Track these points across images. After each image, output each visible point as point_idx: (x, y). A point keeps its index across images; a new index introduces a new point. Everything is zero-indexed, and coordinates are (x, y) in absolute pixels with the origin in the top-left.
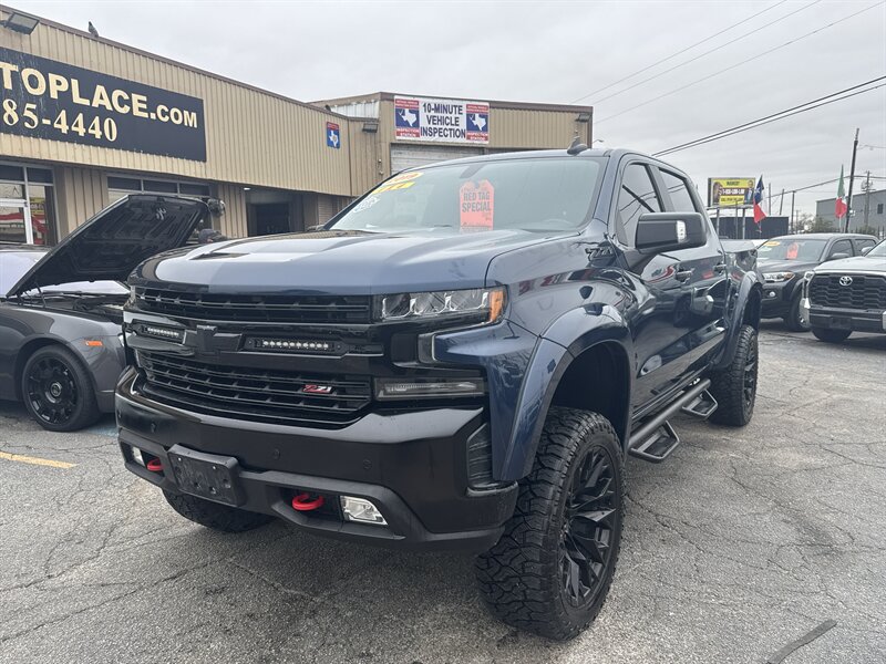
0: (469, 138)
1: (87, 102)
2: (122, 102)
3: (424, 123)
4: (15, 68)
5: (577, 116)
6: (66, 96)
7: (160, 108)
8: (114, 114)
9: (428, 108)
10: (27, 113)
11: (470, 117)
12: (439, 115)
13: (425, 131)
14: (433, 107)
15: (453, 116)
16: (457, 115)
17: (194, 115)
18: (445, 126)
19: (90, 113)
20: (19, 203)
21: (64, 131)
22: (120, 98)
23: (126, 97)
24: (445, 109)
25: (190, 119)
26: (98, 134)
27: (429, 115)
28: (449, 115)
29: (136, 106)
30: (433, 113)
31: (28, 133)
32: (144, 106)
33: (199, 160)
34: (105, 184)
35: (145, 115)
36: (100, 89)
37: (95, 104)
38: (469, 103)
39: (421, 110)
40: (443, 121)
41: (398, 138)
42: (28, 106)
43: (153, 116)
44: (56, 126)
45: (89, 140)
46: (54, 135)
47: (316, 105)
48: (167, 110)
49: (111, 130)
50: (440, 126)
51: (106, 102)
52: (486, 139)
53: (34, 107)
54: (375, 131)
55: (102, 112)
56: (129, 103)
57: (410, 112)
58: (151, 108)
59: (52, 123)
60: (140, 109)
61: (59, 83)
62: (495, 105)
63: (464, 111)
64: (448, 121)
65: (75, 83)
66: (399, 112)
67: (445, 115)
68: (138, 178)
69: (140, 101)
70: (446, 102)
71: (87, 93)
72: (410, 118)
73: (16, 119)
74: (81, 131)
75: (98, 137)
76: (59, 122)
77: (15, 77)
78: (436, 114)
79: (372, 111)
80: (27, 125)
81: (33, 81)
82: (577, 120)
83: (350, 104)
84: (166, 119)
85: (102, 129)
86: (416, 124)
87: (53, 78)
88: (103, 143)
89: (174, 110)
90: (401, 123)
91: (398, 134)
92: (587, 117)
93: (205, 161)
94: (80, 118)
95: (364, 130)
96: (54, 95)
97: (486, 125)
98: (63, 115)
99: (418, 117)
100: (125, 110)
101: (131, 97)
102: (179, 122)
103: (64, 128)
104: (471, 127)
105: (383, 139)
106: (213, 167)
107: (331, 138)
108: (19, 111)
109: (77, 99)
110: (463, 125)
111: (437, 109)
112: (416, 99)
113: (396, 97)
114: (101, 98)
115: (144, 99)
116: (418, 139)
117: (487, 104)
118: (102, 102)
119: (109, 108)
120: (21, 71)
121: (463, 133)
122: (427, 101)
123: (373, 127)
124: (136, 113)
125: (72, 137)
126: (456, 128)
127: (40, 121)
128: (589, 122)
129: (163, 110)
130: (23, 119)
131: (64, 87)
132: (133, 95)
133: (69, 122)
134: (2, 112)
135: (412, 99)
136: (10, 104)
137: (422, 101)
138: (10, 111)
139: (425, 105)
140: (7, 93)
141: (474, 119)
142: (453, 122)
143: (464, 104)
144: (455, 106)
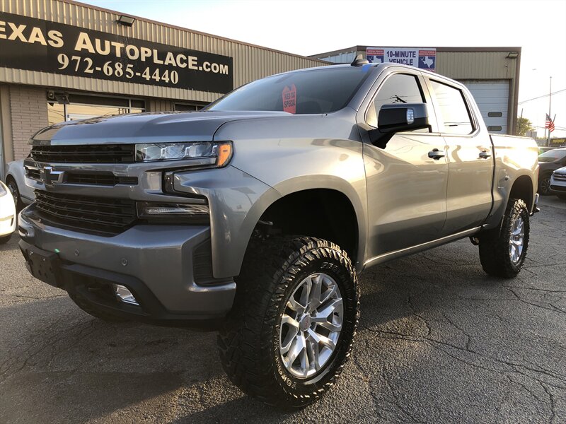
1: (161, 62)
2: (182, 61)
4: (122, 45)
5: (507, 54)
6: (150, 59)
7: (205, 63)
8: (177, 68)
9: (390, 54)
10: (128, 70)
11: (421, 59)
12: (399, 58)
14: (394, 53)
15: (409, 58)
16: (412, 58)
17: (226, 67)
19: (163, 68)
21: (148, 79)
22: (181, 59)
23: (185, 58)
24: (403, 54)
25: (224, 69)
26: (167, 80)
28: (405, 58)
29: (190, 63)
30: (394, 57)
31: (128, 80)
32: (196, 63)
33: (228, 93)
34: (173, 108)
35: (196, 68)
36: (170, 55)
37: (166, 63)
38: (421, 49)
39: (385, 55)
40: (400, 62)
42: (129, 66)
43: (201, 68)
44: (143, 76)
45: (162, 83)
46: (142, 81)
48: (209, 64)
49: (175, 76)
51: (173, 62)
53: (132, 66)
55: (170, 67)
56: (187, 61)
57: (378, 57)
58: (200, 64)
59: (141, 75)
60: (193, 65)
61: (146, 52)
62: (440, 50)
63: (417, 55)
64: (405, 62)
65: (155, 51)
66: (370, 58)
67: (403, 58)
68: (195, 105)
69: (193, 60)
70: (403, 50)
71: (162, 56)
72: (377, 61)
73: (122, 73)
74: (157, 78)
75: (167, 81)
76: (145, 74)
77: (123, 50)
78: (396, 58)
79: (351, 58)
80: (127, 76)
81: (132, 52)
82: (508, 57)
83: (338, 55)
84: (209, 70)
85: (169, 77)
87: (143, 49)
88: (170, 85)
89: (214, 65)
92: (516, 55)
94: (157, 71)
96: (143, 59)
97: (433, 64)
98: (148, 70)
99: (383, 60)
100: (184, 65)
101: (187, 58)
102: (217, 71)
103: (148, 77)
104: (422, 65)
108: (124, 69)
109: (156, 61)
110: (416, 64)
111: (397, 54)
112: (382, 49)
113: (367, 48)
114: (170, 59)
115: (196, 59)
117: (435, 49)
118: (170, 62)
119: (174, 65)
120: (126, 46)
122: (390, 50)
124: (191, 67)
125: (152, 82)
127: (135, 74)
128: (517, 58)
129: (207, 65)
130: (125, 73)
131: (149, 55)
132: (189, 57)
133: (151, 74)
134: (114, 69)
135: (379, 49)
136: (119, 65)
137: (386, 50)
138: (119, 69)
139: (388, 53)
140: (117, 60)
141: (424, 60)
142: (409, 63)
143: (417, 50)
144: (411, 52)
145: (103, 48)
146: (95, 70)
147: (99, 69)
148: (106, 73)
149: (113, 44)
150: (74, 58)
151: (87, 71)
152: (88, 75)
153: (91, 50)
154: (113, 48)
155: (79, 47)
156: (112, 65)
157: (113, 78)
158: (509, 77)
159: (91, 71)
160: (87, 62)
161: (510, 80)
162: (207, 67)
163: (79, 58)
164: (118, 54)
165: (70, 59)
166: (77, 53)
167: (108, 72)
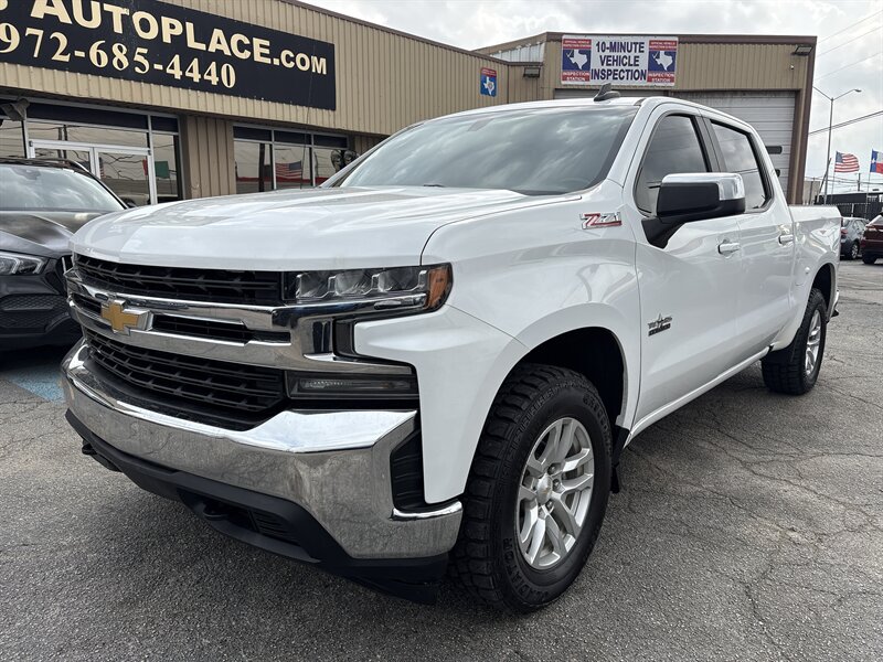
0: (650, 80)
1: (202, 47)
2: (241, 46)
3: (596, 65)
4: (126, 12)
5: (793, 48)
6: (180, 40)
7: (284, 53)
8: (233, 60)
9: (601, 46)
10: (138, 58)
11: (653, 54)
12: (615, 54)
13: (596, 74)
14: (608, 45)
15: (632, 54)
16: (638, 54)
17: (323, 60)
18: (622, 67)
19: (206, 59)
20: (141, 151)
21: (178, 76)
22: (240, 42)
23: (247, 41)
24: (623, 47)
25: (320, 66)
26: (215, 80)
27: (603, 54)
28: (627, 54)
29: (257, 50)
30: (607, 52)
31: (138, 78)
32: (267, 51)
33: (327, 109)
34: (231, 133)
35: (268, 61)
36: (218, 33)
37: (212, 49)
38: (653, 38)
39: (594, 49)
40: (619, 61)
41: (563, 83)
42: (139, 50)
43: (276, 62)
44: (169, 71)
45: (204, 86)
46: (168, 81)
47: (481, 52)
48: (292, 55)
49: (229, 77)
50: (615, 67)
51: (224, 47)
52: (672, 80)
53: (145, 51)
54: (538, 76)
55: (219, 57)
56: (250, 48)
57: (581, 52)
58: (275, 53)
59: (165, 68)
60: (262, 55)
61: (172, 27)
62: (686, 40)
63: (646, 48)
64: (625, 61)
65: (190, 26)
66: (567, 53)
67: (622, 54)
68: (269, 129)
69: (261, 46)
70: (623, 40)
71: (203, 36)
72: (579, 59)
73: (126, 64)
74: (196, 77)
75: (214, 83)
76: (172, 67)
77: (126, 20)
78: (612, 54)
79: (537, 54)
80: (137, 70)
81: (145, 25)
82: (794, 53)
83: (514, 49)
84: (291, 65)
85: (219, 75)
86: (587, 67)
87: (166, 21)
88: (220, 89)
89: (300, 56)
90: (568, 65)
91: (565, 78)
92: (808, 50)
93: (334, 109)
94: (195, 63)
95: (525, 75)
96: (167, 39)
97: (673, 64)
98: (176, 59)
99: (589, 58)
100: (246, 55)
101: (251, 41)
102: (306, 68)
103: (178, 74)
104: (653, 66)
105: (546, 85)
106: (344, 116)
107: (486, 86)
108: (130, 56)
109: (192, 43)
110: (644, 64)
111: (613, 47)
112: (588, 37)
113: (564, 37)
114: (219, 42)
115: (267, 43)
116: (587, 83)
117: (676, 39)
118: (219, 47)
119: (227, 53)
120: (131, 14)
121: (643, 75)
122: (601, 39)
123: (535, 72)
124: (257, 58)
125: (186, 83)
126: (634, 68)
127: (151, 66)
128: (811, 56)
129: (287, 56)
130: (133, 64)
131: (178, 31)
132: (254, 39)
133: (183, 68)
134: (111, 56)
135: (583, 38)
136: (120, 49)
137: (595, 40)
138: (120, 55)
139: (598, 45)
140: (116, 38)
141: (658, 57)
142: (632, 62)
143: (646, 40)
144: (636, 44)
145: (88, 15)
146: (73, 55)
147: (82, 54)
148: (95, 63)
149: (107, 7)
150: (30, 31)
151: (57, 57)
152: (60, 66)
153: (65, 18)
154: (107, 17)
155: (39, 11)
156: (107, 48)
157: (109, 72)
158: (795, 87)
159: (66, 58)
160: (56, 39)
161: (796, 93)
162: (289, 59)
163: (40, 33)
164: (118, 28)
165: (22, 32)
166: (36, 23)
167: (99, 62)
